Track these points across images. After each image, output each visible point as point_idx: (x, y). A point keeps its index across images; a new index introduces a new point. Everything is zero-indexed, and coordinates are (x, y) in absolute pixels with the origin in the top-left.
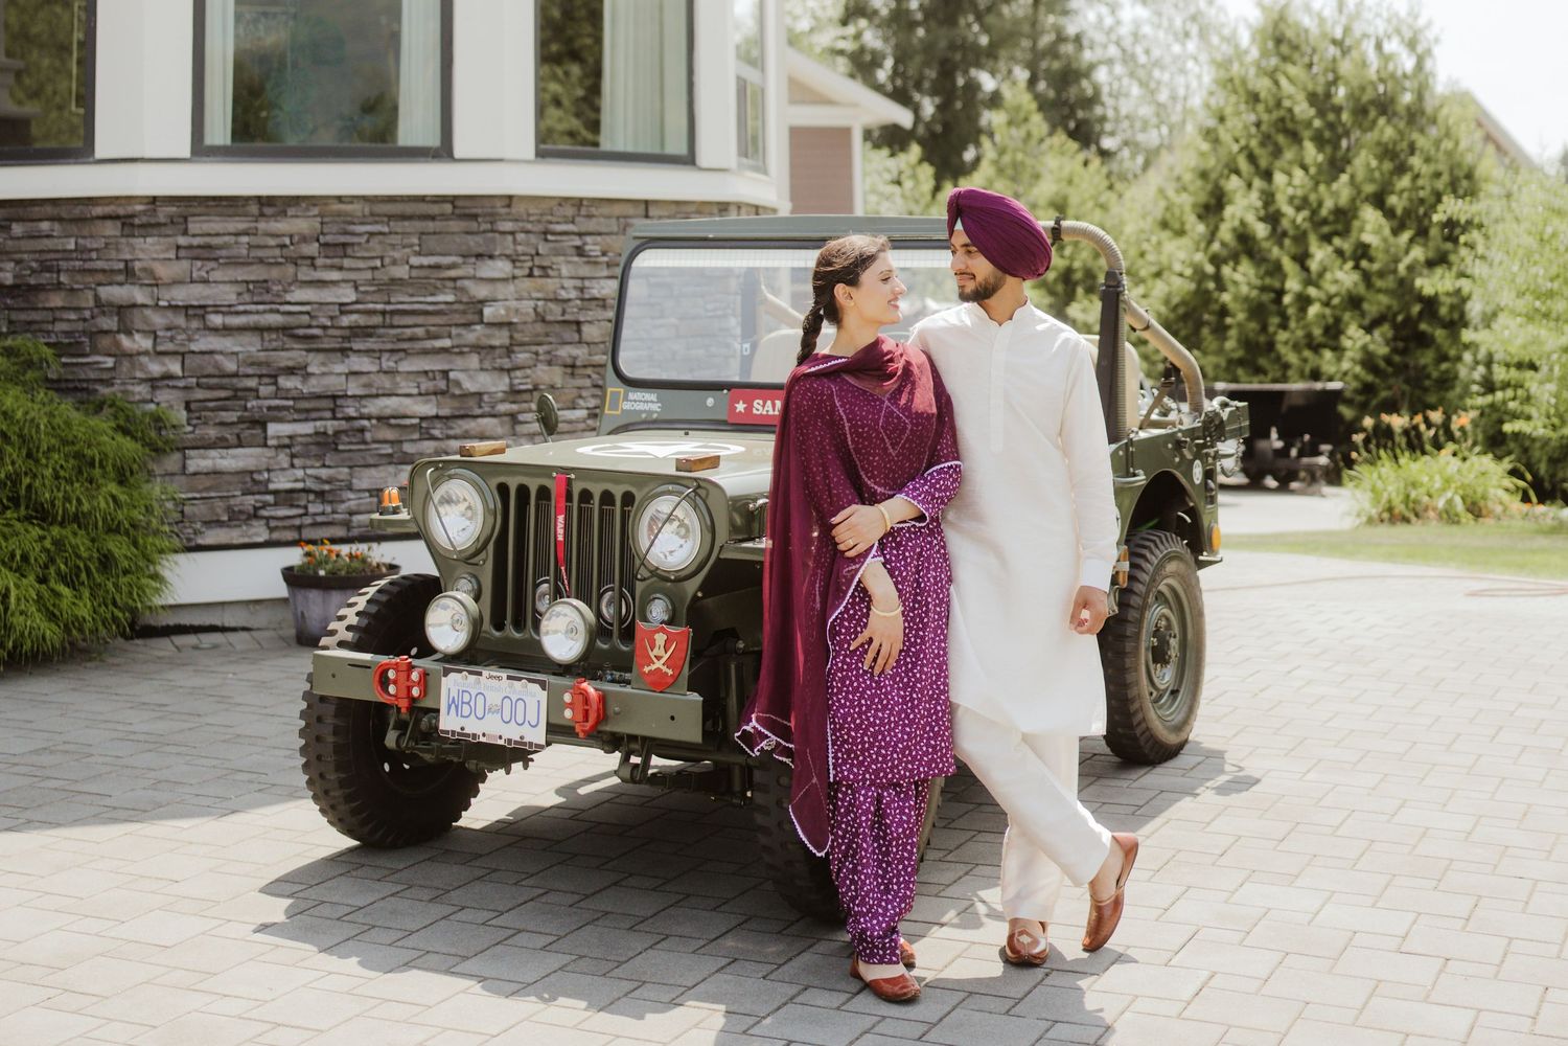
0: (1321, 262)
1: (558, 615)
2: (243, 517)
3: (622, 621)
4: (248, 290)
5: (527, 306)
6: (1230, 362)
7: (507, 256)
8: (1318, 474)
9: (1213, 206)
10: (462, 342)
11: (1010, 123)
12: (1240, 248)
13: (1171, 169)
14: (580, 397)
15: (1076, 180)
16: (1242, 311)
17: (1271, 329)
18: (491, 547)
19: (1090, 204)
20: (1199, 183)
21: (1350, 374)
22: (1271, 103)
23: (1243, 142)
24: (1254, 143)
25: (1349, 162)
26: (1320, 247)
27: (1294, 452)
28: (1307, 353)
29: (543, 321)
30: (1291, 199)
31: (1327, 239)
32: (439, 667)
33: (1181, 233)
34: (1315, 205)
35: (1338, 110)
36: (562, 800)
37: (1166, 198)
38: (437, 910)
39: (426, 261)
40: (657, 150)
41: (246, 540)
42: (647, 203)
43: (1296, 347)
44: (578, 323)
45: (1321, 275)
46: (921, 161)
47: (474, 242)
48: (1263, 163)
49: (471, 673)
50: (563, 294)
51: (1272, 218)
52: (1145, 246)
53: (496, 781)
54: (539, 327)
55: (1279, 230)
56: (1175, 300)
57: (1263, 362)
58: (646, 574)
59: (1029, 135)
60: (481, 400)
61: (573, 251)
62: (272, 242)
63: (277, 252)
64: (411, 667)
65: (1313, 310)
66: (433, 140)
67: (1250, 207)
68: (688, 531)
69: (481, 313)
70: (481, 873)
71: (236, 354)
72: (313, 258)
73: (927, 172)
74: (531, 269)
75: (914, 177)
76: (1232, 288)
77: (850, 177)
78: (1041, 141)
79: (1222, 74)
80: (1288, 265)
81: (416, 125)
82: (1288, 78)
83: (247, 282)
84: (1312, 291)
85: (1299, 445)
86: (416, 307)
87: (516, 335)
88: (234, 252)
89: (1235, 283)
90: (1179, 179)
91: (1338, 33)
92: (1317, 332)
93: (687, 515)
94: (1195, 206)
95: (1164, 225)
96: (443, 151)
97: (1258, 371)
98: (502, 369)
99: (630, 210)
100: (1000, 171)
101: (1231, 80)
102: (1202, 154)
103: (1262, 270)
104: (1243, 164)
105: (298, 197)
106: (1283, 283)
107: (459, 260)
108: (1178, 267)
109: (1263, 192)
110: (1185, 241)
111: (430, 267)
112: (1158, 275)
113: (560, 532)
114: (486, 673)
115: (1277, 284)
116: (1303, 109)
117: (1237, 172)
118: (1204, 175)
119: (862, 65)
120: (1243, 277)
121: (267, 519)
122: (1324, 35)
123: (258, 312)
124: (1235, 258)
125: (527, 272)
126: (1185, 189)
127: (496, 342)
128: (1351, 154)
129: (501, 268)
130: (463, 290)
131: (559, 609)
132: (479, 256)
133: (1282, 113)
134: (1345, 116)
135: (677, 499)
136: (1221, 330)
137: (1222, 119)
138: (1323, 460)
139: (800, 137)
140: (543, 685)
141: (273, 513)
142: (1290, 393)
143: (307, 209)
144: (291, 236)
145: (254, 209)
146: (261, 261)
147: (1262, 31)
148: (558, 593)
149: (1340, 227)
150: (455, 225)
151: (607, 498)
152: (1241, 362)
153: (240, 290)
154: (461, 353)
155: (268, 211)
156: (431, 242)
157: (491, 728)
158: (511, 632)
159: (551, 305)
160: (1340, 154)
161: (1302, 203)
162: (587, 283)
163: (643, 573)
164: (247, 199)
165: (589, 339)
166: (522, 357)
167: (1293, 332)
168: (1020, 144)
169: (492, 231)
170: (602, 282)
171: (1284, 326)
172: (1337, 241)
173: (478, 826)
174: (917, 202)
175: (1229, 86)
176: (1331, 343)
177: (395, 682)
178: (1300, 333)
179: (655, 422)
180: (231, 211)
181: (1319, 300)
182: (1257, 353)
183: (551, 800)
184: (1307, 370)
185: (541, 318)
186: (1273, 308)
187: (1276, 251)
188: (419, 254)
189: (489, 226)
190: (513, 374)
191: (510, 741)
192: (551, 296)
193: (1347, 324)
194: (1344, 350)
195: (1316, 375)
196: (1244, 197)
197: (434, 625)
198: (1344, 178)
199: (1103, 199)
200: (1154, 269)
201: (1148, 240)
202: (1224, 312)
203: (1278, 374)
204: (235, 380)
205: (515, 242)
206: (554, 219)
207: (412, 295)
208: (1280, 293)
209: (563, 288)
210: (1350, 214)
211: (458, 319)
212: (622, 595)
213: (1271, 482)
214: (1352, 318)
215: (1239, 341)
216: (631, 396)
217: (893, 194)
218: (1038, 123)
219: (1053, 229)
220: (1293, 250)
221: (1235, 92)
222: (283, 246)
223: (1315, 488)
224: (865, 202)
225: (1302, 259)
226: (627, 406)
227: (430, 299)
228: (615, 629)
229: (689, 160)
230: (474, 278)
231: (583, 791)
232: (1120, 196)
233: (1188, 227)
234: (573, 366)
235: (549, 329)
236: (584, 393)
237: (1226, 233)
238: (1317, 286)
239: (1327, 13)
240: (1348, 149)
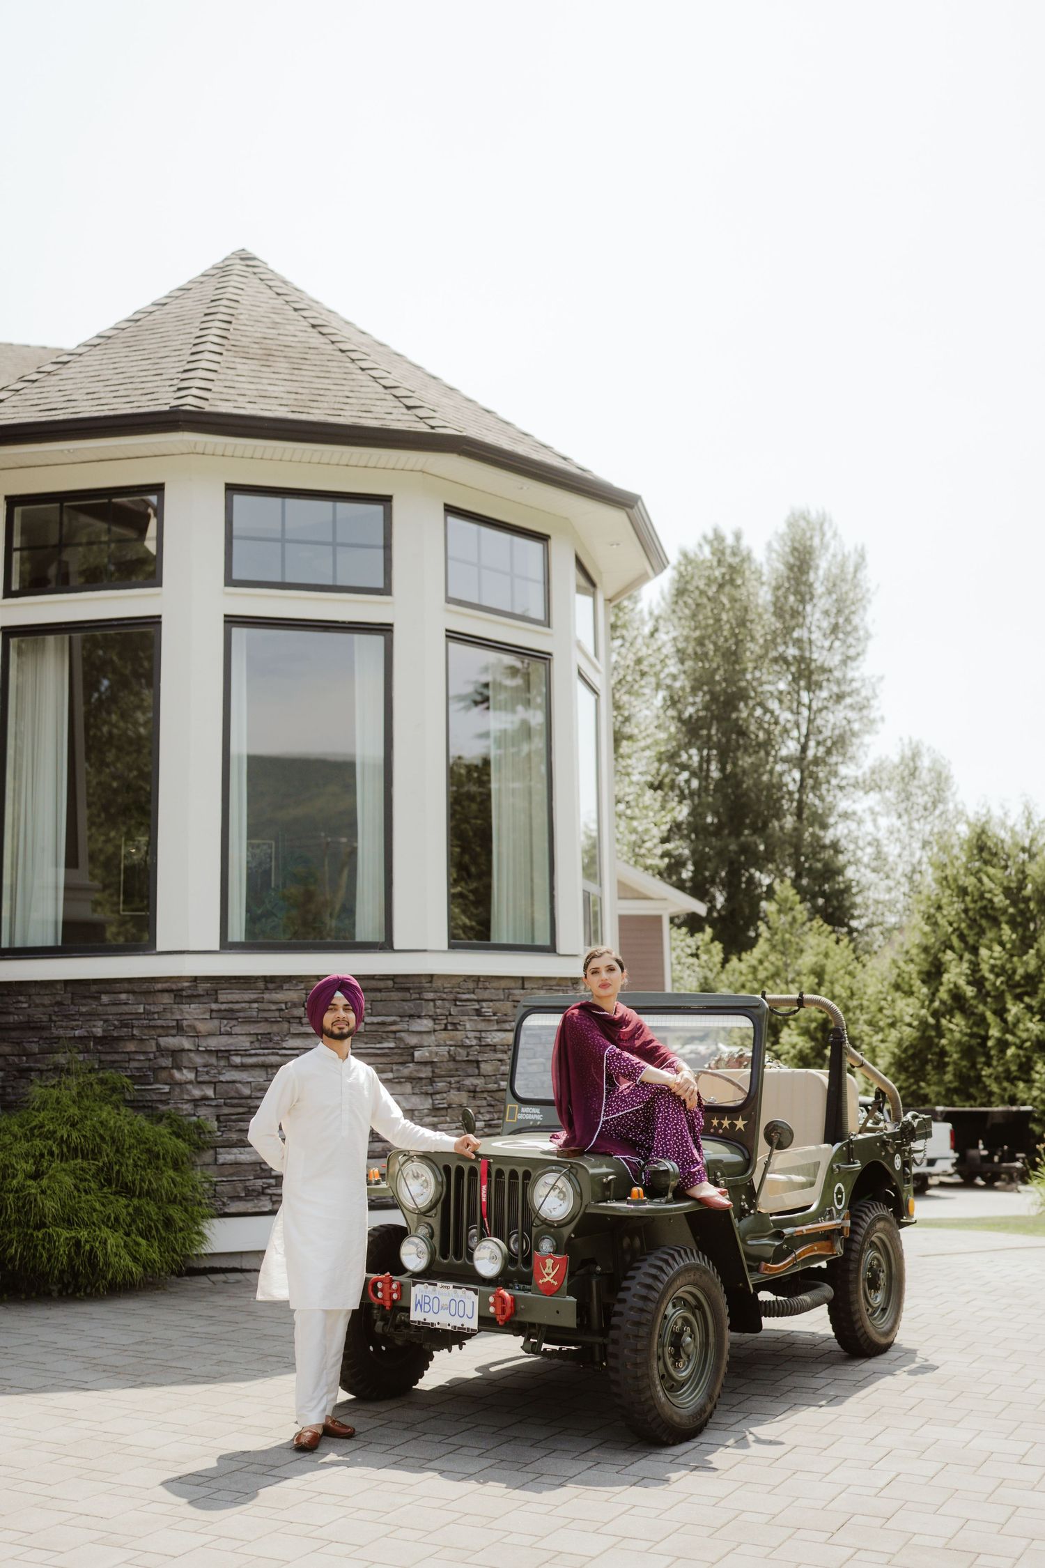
0: (1016, 1014)
1: (485, 1248)
2: (255, 1194)
3: (523, 1252)
4: (258, 1040)
5: (443, 1050)
6: (948, 1090)
7: (430, 1016)
8: (1015, 1174)
9: (933, 974)
10: (400, 1075)
11: (780, 911)
12: (955, 1005)
13: (902, 945)
14: (479, 1113)
15: (831, 954)
16: (956, 1052)
17: (979, 1066)
18: (439, 1206)
19: (842, 972)
20: (923, 956)
21: (1038, 1099)
22: (976, 894)
23: (955, 925)
24: (963, 925)
25: (1036, 940)
26: (1014, 1005)
27: (996, 1159)
28: (1006, 1084)
29: (454, 1060)
30: (992, 969)
31: (1018, 998)
32: (410, 1281)
33: (910, 993)
34: (1010, 972)
35: (1027, 900)
37: (899, 968)
38: (408, 1435)
39: (375, 1020)
40: (529, 943)
41: (257, 1210)
42: (523, 979)
43: (997, 1079)
44: (478, 1062)
45: (1015, 1025)
46: (712, 940)
47: (408, 1007)
48: (971, 940)
49: (430, 1284)
50: (468, 1042)
51: (977, 981)
52: (883, 1003)
53: (440, 1357)
54: (452, 1065)
55: (984, 991)
56: (906, 1044)
57: (972, 1090)
58: (539, 1223)
59: (794, 919)
60: (413, 1115)
61: (474, 1013)
62: (273, 1007)
63: (277, 1014)
64: (392, 1281)
65: (1011, 1051)
66: (379, 937)
67: (961, 974)
68: (565, 1196)
69: (413, 1055)
70: (432, 1414)
71: (250, 1082)
72: (301, 1018)
73: (717, 947)
74: (446, 1025)
75: (708, 951)
76: (948, 1036)
77: (661, 953)
78: (804, 924)
79: (939, 874)
80: (990, 1016)
81: (367, 925)
82: (988, 876)
83: (257, 1034)
84: (1009, 1037)
85: (1000, 1153)
86: (369, 1051)
87: (436, 1070)
88: (248, 1014)
89: (951, 1030)
90: (907, 952)
91: (1027, 844)
92: (1013, 1068)
93: (565, 1186)
94: (920, 972)
95: (897, 987)
96: (386, 945)
97: (970, 1097)
98: (427, 1094)
99: (512, 984)
100: (773, 947)
101: (946, 878)
102: (925, 934)
103: (971, 1022)
104: (955, 941)
105: (290, 977)
106: (987, 1031)
107: (398, 1019)
108: (908, 1019)
109: (971, 962)
110: (911, 1000)
111: (378, 1024)
112: (893, 1025)
113: (484, 1196)
114: (439, 1284)
115: (983, 1033)
116: (1000, 900)
117: (952, 948)
118: (926, 949)
119: (671, 872)
120: (957, 1026)
121: (271, 1195)
122: (1016, 844)
123: (264, 1055)
124: (951, 1012)
125: (443, 1026)
126: (912, 961)
127: (423, 1075)
128: (1037, 935)
129: (426, 1024)
130: (401, 1039)
131: (485, 1244)
132: (411, 1016)
133: (985, 902)
134: (1032, 905)
135: (558, 1175)
136: (941, 1067)
137: (939, 908)
138: (1018, 1165)
139: (627, 924)
140: (476, 1292)
141: (275, 1192)
142: (993, 1113)
143: (297, 985)
144: (286, 1003)
145: (261, 985)
146: (266, 1020)
147: (969, 841)
148: (482, 1236)
149: (1029, 989)
150: (395, 995)
151: (513, 1174)
152: (956, 1091)
153: (252, 1039)
154: (400, 1083)
155: (271, 986)
156: (379, 1006)
157: (444, 1320)
158: (452, 1259)
159: (459, 1049)
160: (1028, 934)
161: (998, 971)
162: (483, 1035)
163: (537, 1222)
164: (257, 978)
165: (485, 1073)
166: (440, 1085)
167: (995, 1068)
168: (787, 926)
169: (420, 999)
170: (494, 1033)
171: (988, 1064)
172: (1027, 999)
173: (427, 1388)
174: (711, 970)
175: (944, 883)
176: (1025, 1077)
177: (382, 1290)
178: (1000, 1069)
179: (539, 1127)
180: (246, 986)
181: (1014, 1044)
182: (968, 1084)
183: (474, 1374)
184: (1006, 1097)
185: (452, 1058)
186: (980, 1049)
187: (981, 1008)
188: (371, 1015)
189: (417, 996)
190: (434, 1097)
191: (455, 1327)
192: (460, 1043)
193: (1036, 1063)
194: (1034, 1081)
195: (1013, 1100)
196: (956, 967)
197: (406, 1255)
198: (1032, 952)
199: (851, 968)
200: (890, 1021)
201: (885, 999)
202: (943, 1053)
203: (985, 1100)
204: (249, 1101)
205: (435, 1005)
206: (461, 991)
207: (366, 1043)
208: (986, 1038)
209: (467, 1038)
210: (1036, 980)
211: (396, 1059)
212: (523, 1237)
213: (979, 1181)
214: (1039, 1058)
215: (955, 1075)
216: (523, 1110)
217: (693, 965)
218: (801, 910)
219: (798, 1000)
220: (994, 1007)
221: (949, 887)
222: (281, 1010)
223: (1014, 1185)
224: (672, 971)
225: (1001, 1012)
226: (520, 1116)
227: (378, 1046)
228: (520, 1258)
229: (551, 949)
230: (408, 1031)
231: (493, 1369)
232: (864, 966)
233: (915, 989)
234: (475, 1092)
235: (458, 1066)
236: (482, 1110)
237: (943, 994)
238: (1014, 1034)
239: (1018, 828)
240: (1035, 929)
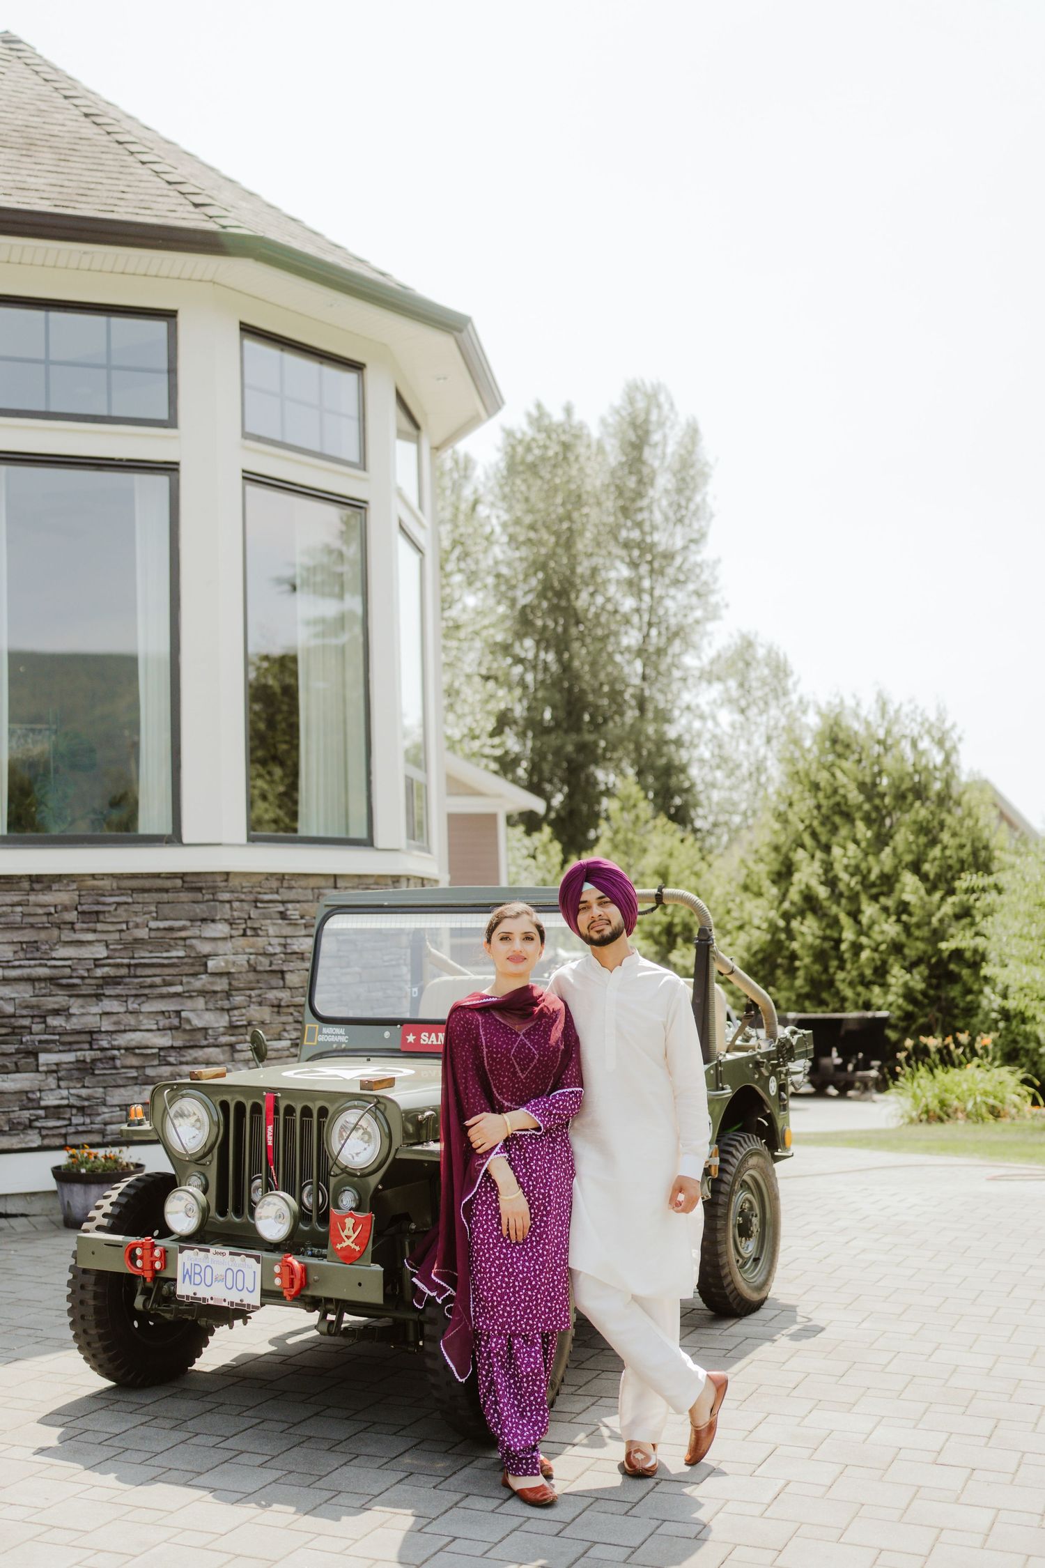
0: (870, 917)
1: (269, 1204)
2: (21, 1127)
3: (319, 1208)
4: (22, 949)
5: (242, 960)
6: (799, 996)
7: (226, 920)
8: (870, 1084)
9: (784, 874)
10: (191, 988)
11: (622, 809)
12: (805, 906)
13: (751, 843)
14: (285, 1030)
15: (676, 853)
16: (808, 956)
17: (832, 970)
18: (215, 1151)
19: (687, 872)
20: (773, 855)
21: (894, 1005)
22: (829, 791)
23: (807, 822)
24: (816, 823)
25: (891, 837)
26: (869, 905)
27: (850, 1067)
28: (860, 989)
29: (255, 971)
30: (846, 867)
31: (875, 898)
32: (176, 1245)
33: (759, 894)
34: (865, 872)
35: (882, 796)
36: (274, 1348)
37: (747, 867)
38: (178, 1436)
39: (162, 924)
40: (343, 835)
41: (23, 1146)
42: (335, 876)
43: (851, 984)
44: (282, 972)
45: (870, 927)
46: (551, 841)
47: (200, 910)
48: (823, 839)
49: (201, 1250)
50: (271, 950)
51: (831, 882)
52: (731, 905)
53: (221, 1332)
54: (252, 976)
55: (837, 891)
56: (755, 948)
57: (825, 995)
58: (338, 1171)
59: (637, 818)
60: (207, 1034)
61: (278, 916)
62: (40, 911)
63: (45, 919)
64: (153, 1246)
65: (865, 955)
66: (166, 829)
67: (813, 874)
68: (370, 1136)
69: (206, 965)
70: (209, 1406)
71: (14, 999)
72: (73, 923)
73: (556, 847)
74: (245, 930)
75: (546, 852)
76: (800, 938)
77: (496, 852)
78: (647, 822)
79: (790, 769)
80: (845, 920)
81: (152, 818)
82: (843, 771)
83: (21, 943)
84: (864, 940)
85: (854, 1061)
86: (154, 961)
87: (234, 983)
88: (11, 919)
89: (802, 934)
90: (757, 852)
91: (881, 734)
92: (868, 972)
93: (370, 1124)
94: (769, 873)
95: (746, 888)
96: (174, 838)
97: (822, 1003)
98: (223, 1009)
99: (322, 882)
100: (616, 847)
101: (797, 773)
102: (775, 832)
103: (824, 924)
104: (807, 840)
105: (60, 876)
106: (840, 933)
107: (188, 923)
108: (756, 922)
109: (823, 862)
110: (761, 902)
111: (165, 929)
112: (741, 927)
113: (270, 1138)
114: (212, 1250)
115: (836, 935)
116: (855, 797)
117: (803, 846)
118: (777, 849)
119: (506, 765)
120: (808, 930)
121: (40, 1128)
122: (871, 736)
123: (30, 967)
124: (802, 914)
125: (241, 932)
126: (762, 860)
127: (218, 988)
128: (893, 831)
129: (221, 929)
130: (191, 947)
131: (269, 1199)
132: (203, 920)
133: (838, 798)
134: (887, 800)
135: (362, 1112)
136: (791, 971)
137: (791, 805)
138: (874, 1073)
139: (456, 821)
140: (257, 1259)
141: (44, 1124)
142: (847, 1020)
143: (68, 885)
144: (55, 906)
145: (26, 885)
146: (32, 926)
147: (821, 733)
148: (268, 1187)
149: (885, 889)
150: (184, 896)
151: (306, 1112)
152: (807, 996)
153: (16, 949)
154: (191, 997)
155: (37, 886)
156: (166, 909)
157: (218, 1294)
158: (232, 1217)
159: (260, 958)
160: (884, 830)
161: (855, 871)
162: (289, 941)
163: (335, 1170)
164: (21, 877)
165: (291, 985)
166: (238, 999)
167: (849, 972)
168: (630, 826)
169: (214, 900)
170: (301, 940)
171: (841, 967)
172: (883, 900)
173: (208, 1369)
174: (549, 871)
175: (796, 778)
176: (881, 981)
177: (141, 1258)
178: (854, 973)
179: (344, 1050)
180: (8, 886)
181: (869, 947)
182: (820, 989)
183: (264, 1348)
184: (860, 1002)
185: (253, 969)
186: (833, 953)
187: (834, 909)
188: (156, 919)
189: (211, 897)
190: (232, 1013)
191: (232, 1303)
192: (261, 951)
193: (892, 966)
194: (889, 986)
195: (867, 1006)
196: (809, 865)
197: (171, 1213)
198: (888, 850)
199: (697, 868)
200: (738, 923)
201: (733, 901)
202: (793, 956)
203: (837, 1005)
204: (13, 1020)
205: (232, 908)
206: (262, 891)
207: (151, 952)
208: (838, 941)
209: (270, 944)
210: (893, 879)
211: (187, 970)
212: (319, 1188)
213: (833, 1090)
214: (896, 960)
215: (806, 980)
216: (325, 1030)
217: (529, 866)
218: (645, 809)
219: (657, 895)
220: (848, 907)
221: (800, 782)
222: (49, 914)
223: (867, 1095)
224: (509, 873)
225: (855, 915)
226: (321, 1038)
227: (165, 955)
228: (314, 1214)
229: (368, 842)
230: (200, 937)
231: (290, 1341)
232: (710, 866)
233: (764, 890)
234: (279, 1006)
235: (260, 977)
236: (288, 1028)
237: (794, 894)
238: (868, 936)
239: (871, 718)
240: (891, 827)
